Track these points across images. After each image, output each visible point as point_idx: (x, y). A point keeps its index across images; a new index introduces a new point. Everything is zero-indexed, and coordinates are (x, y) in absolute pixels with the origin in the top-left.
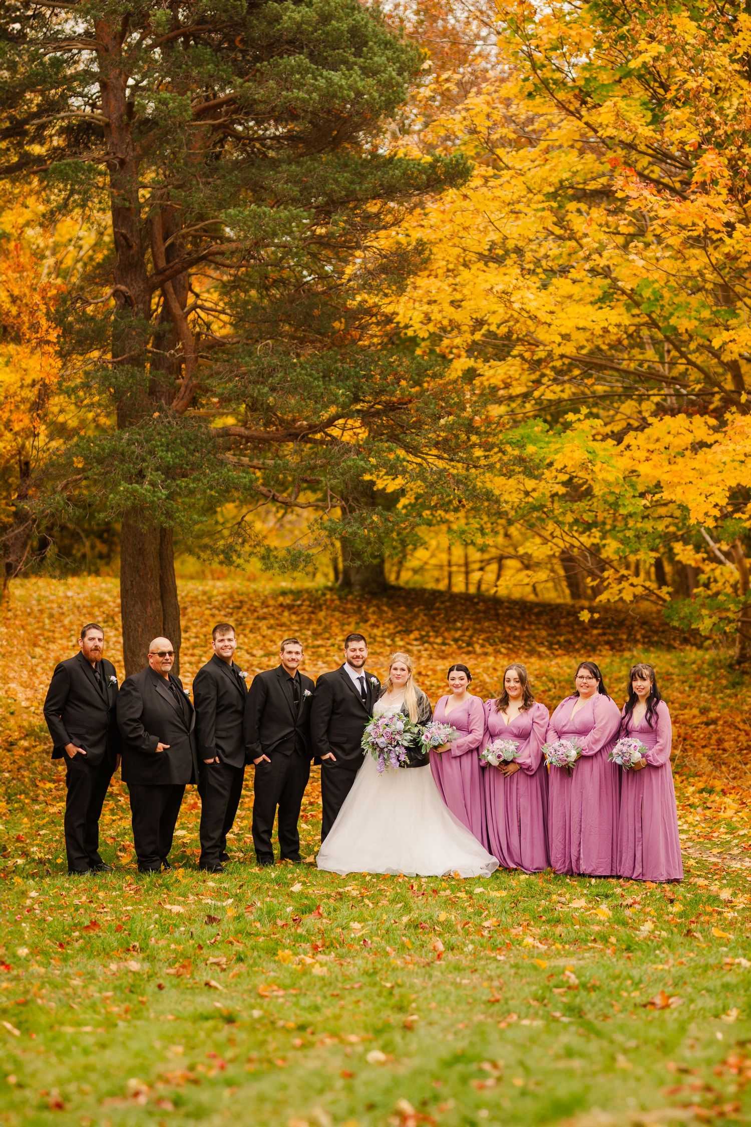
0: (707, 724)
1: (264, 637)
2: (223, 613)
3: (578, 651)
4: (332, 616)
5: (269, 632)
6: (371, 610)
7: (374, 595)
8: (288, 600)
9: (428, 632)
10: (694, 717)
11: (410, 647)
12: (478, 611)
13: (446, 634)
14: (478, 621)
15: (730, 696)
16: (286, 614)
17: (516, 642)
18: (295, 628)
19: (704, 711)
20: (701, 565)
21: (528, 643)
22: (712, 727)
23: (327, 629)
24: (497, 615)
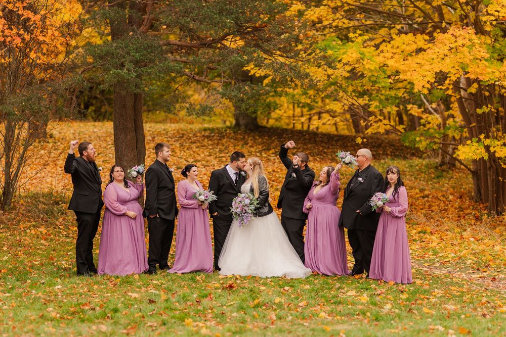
0: (423, 197)
1: (194, 152)
2: (173, 140)
4: (230, 141)
5: (197, 150)
6: (250, 139)
7: (251, 130)
8: (207, 134)
10: (417, 194)
11: (269, 157)
12: (306, 139)
14: (305, 144)
15: (436, 183)
16: (206, 140)
17: (325, 155)
18: (211, 147)
19: (422, 191)
20: (421, 115)
22: (426, 199)
23: (226, 148)
24: (315, 141)
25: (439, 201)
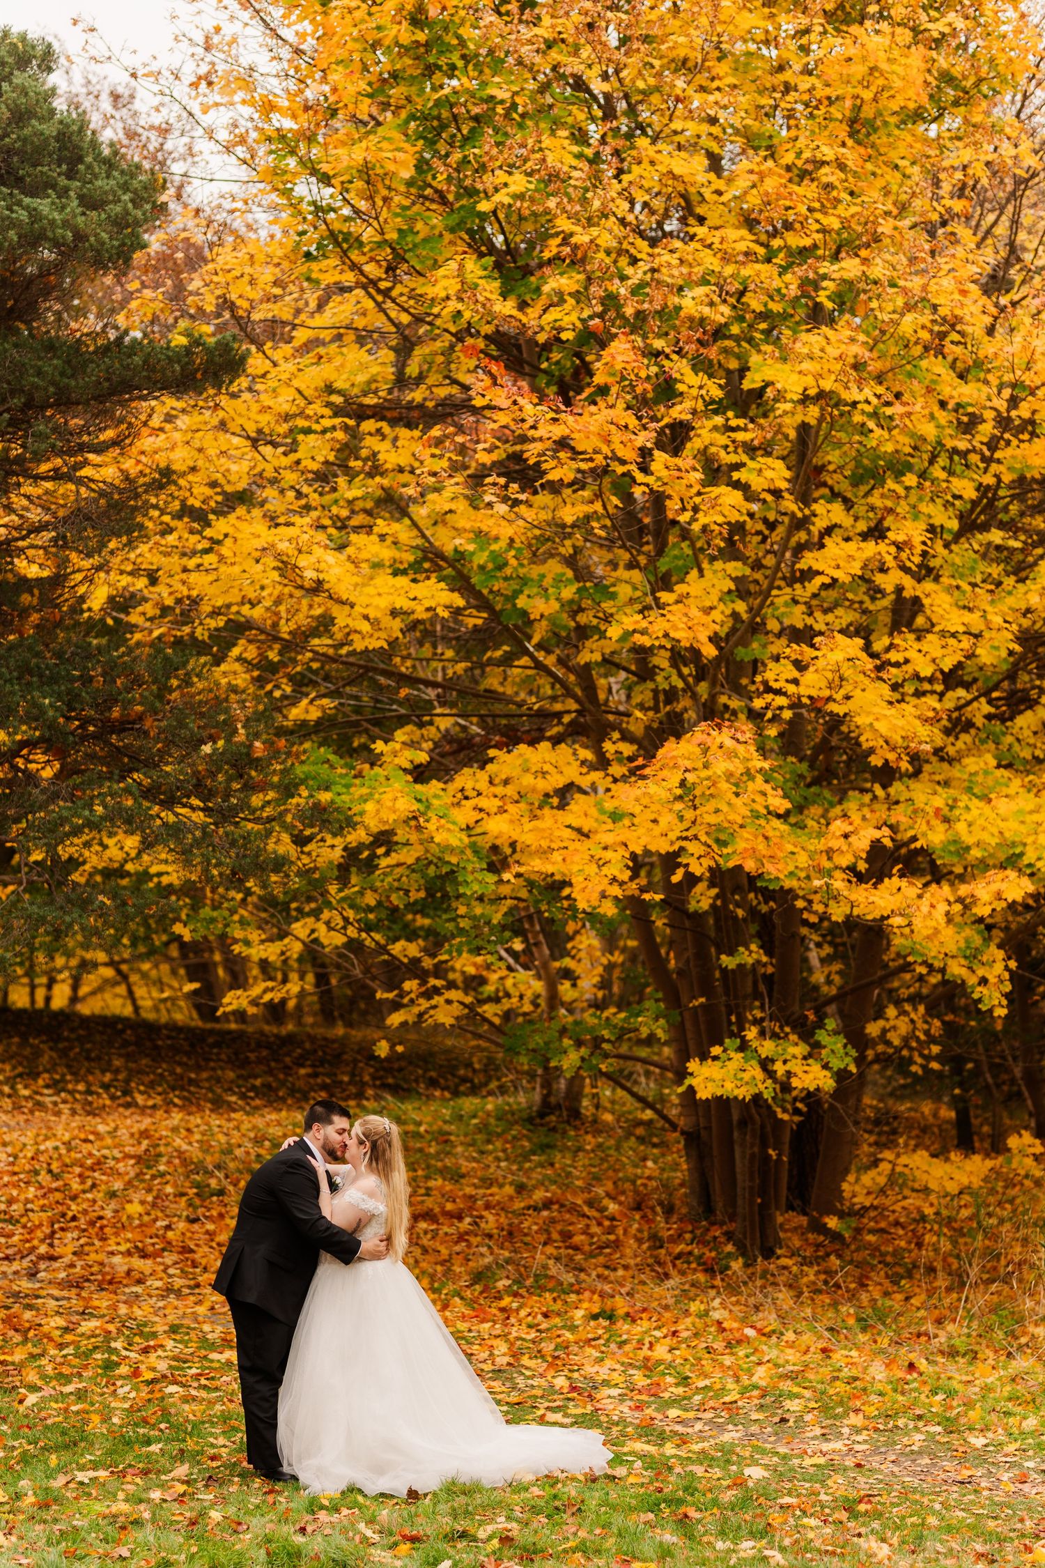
3: (283, 1100)
9: (63, 1075)
13: (91, 1078)
21: (210, 1089)
25: (587, 1221)
